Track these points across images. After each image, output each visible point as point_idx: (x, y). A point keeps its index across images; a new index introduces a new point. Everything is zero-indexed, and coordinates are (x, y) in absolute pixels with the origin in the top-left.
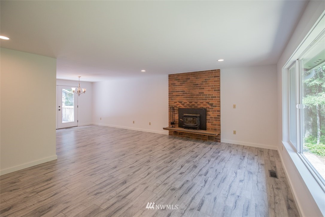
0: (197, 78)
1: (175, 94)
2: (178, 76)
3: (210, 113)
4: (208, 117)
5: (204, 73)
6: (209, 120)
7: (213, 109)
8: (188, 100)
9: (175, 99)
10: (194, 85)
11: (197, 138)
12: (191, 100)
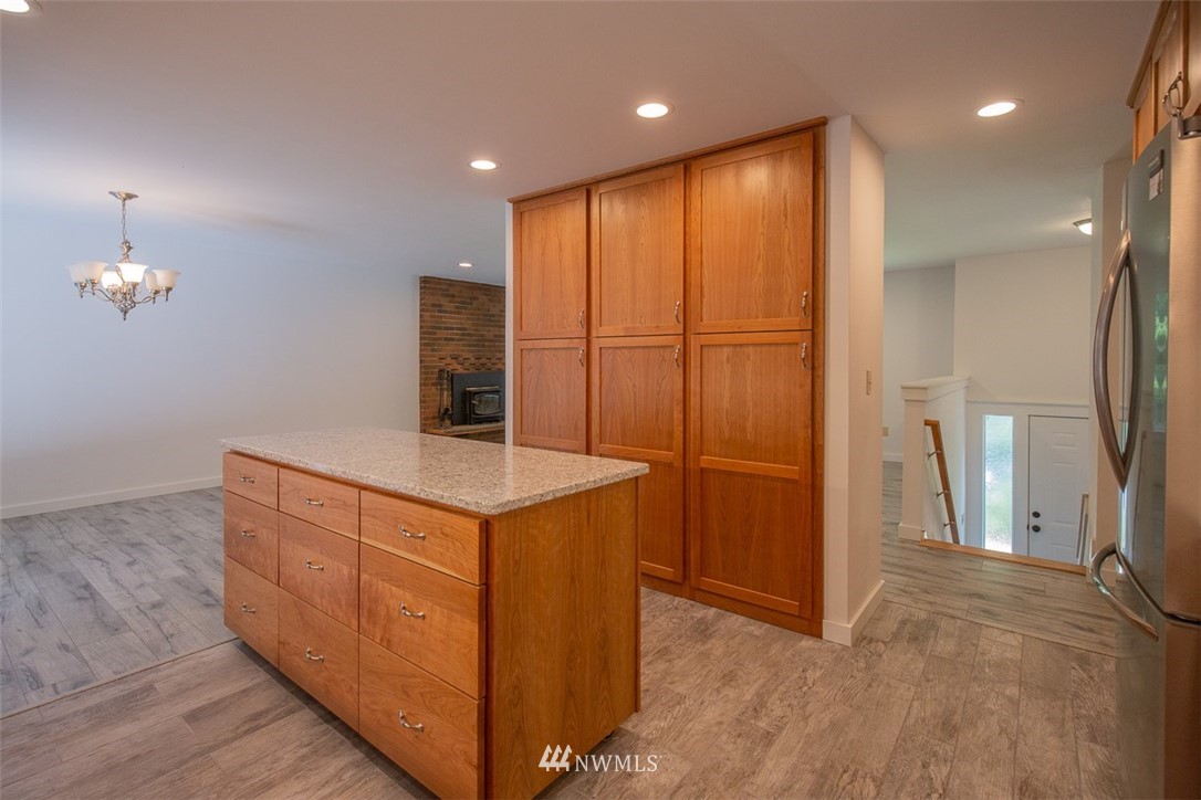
1: (441, 334)
8: (472, 351)
9: (441, 350)
10: (484, 315)
12: (479, 351)
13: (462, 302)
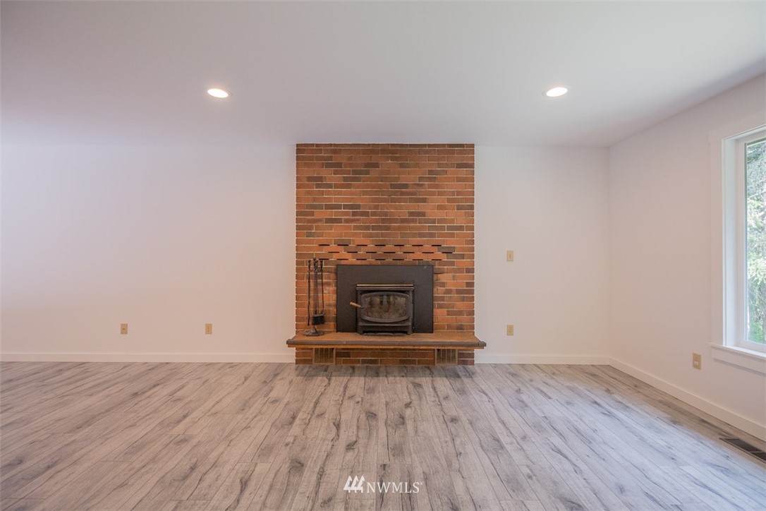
0: (402, 166)
1: (318, 214)
2: (335, 152)
3: (443, 278)
4: (439, 291)
5: (427, 152)
6: (442, 299)
7: (453, 263)
8: (371, 236)
9: (321, 235)
10: (392, 186)
11: (402, 362)
12: (382, 235)
13: (355, 172)
